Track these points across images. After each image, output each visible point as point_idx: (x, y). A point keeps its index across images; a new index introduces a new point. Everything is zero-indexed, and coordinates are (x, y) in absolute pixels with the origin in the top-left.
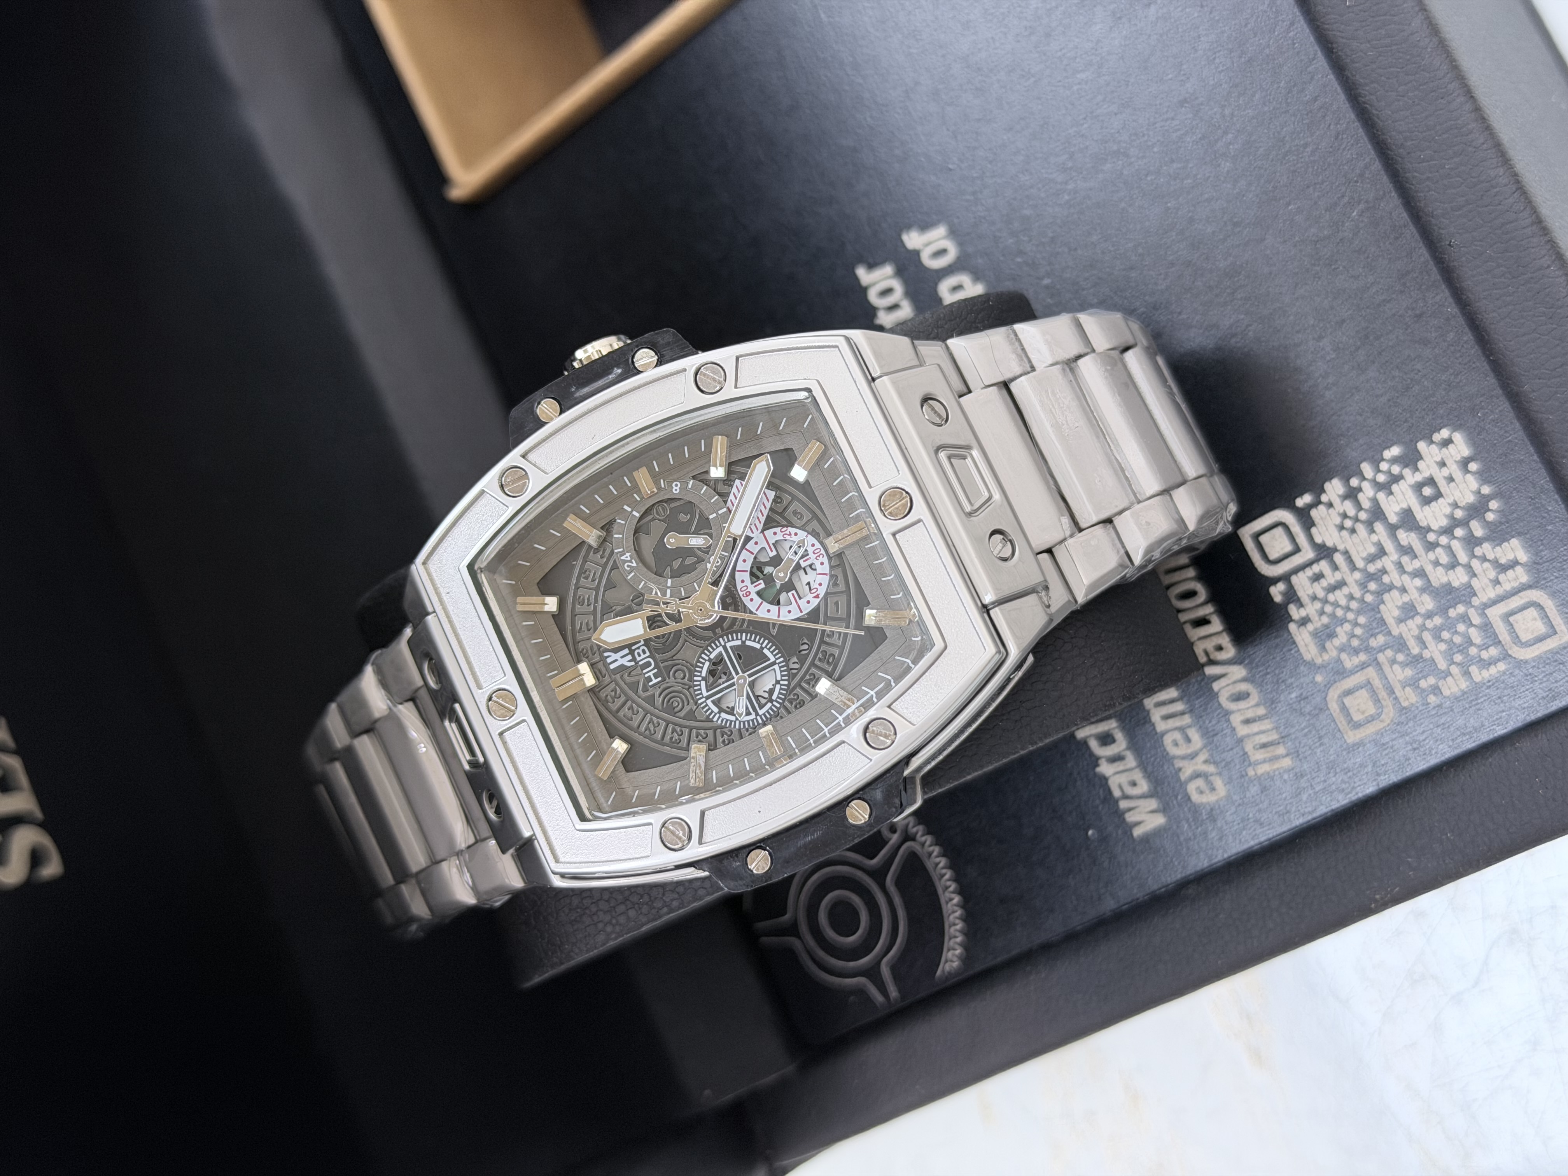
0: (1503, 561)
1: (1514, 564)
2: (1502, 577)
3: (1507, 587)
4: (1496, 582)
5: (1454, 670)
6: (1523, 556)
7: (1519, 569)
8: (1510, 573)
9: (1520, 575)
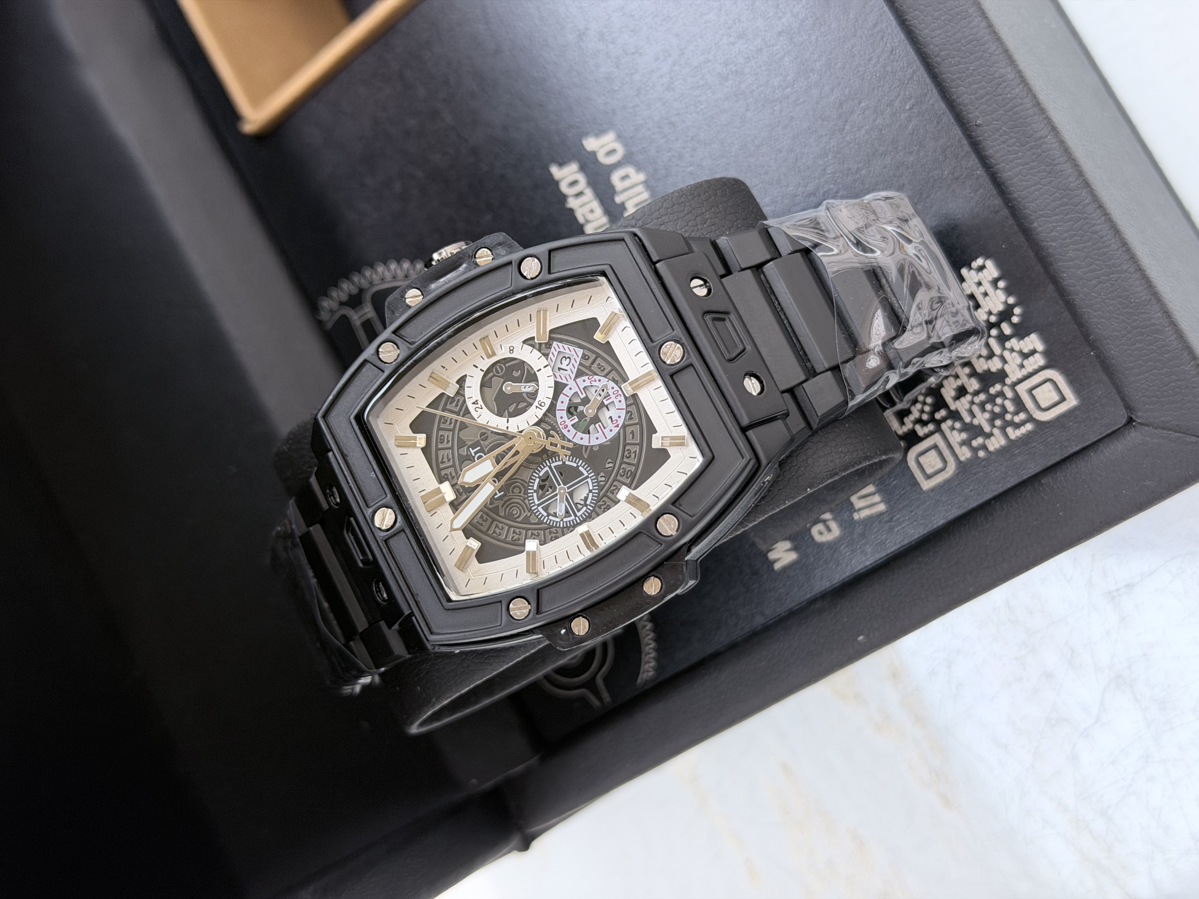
0: (1026, 351)
1: (1033, 352)
2: (1026, 362)
3: (1029, 369)
4: (1022, 366)
5: (996, 431)
6: (1040, 347)
7: (1037, 356)
8: (1031, 359)
9: (1038, 360)
